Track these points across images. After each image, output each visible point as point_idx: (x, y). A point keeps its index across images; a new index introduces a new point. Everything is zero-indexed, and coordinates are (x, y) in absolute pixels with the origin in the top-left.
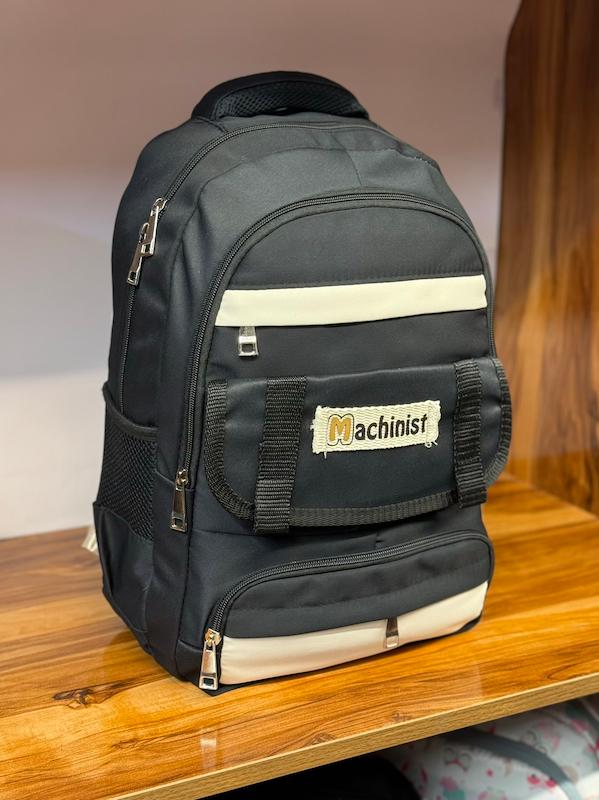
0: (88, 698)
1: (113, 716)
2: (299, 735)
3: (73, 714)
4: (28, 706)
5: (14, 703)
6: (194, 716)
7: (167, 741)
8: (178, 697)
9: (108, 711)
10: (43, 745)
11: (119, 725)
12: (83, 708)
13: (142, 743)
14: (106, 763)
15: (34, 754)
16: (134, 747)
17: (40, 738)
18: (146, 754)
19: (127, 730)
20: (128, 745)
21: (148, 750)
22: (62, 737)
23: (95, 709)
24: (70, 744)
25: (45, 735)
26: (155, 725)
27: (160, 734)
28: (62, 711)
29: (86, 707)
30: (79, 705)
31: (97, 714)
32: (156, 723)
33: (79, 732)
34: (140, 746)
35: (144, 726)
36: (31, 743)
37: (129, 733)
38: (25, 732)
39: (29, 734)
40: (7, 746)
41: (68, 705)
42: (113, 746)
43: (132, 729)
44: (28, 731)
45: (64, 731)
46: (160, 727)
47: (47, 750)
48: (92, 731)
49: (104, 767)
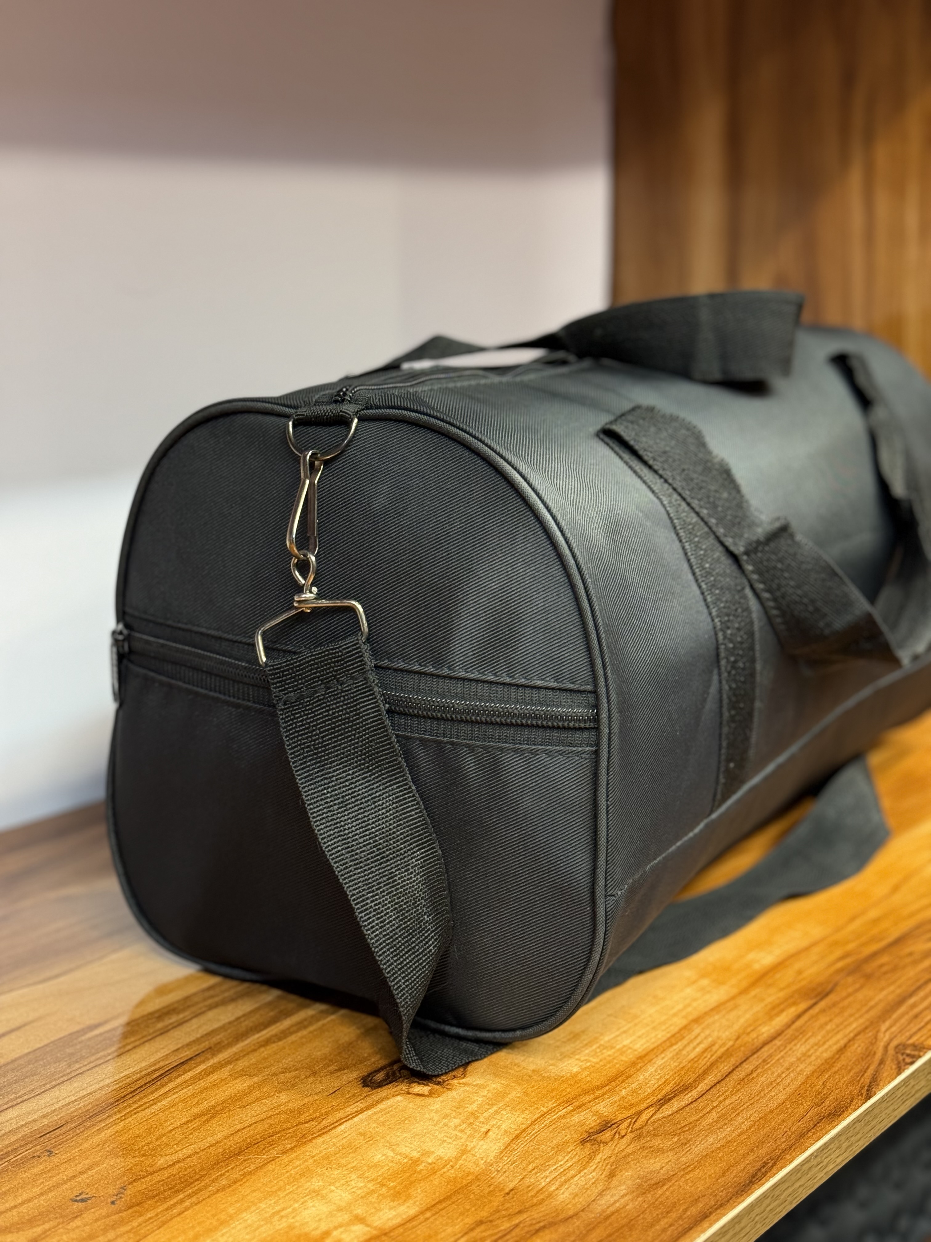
1: (513, 1095)
2: (868, 1054)
3: (436, 1104)
5: (300, 1112)
6: (659, 1062)
7: (667, 1110)
9: (497, 1087)
10: (452, 1172)
11: (547, 1105)
12: (444, 1092)
13: (628, 1127)
14: (612, 1175)
15: (457, 1192)
16: (623, 1137)
17: (430, 1161)
18: (659, 1142)
19: (572, 1111)
20: (607, 1135)
21: (655, 1135)
22: (469, 1148)
23: (467, 1088)
24: (500, 1156)
25: (433, 1152)
26: (609, 1091)
27: (638, 1104)
28: (411, 1105)
29: (448, 1089)
30: (430, 1088)
31: (484, 1096)
32: (607, 1088)
33: (490, 1133)
34: (631, 1132)
35: (592, 1097)
36: (424, 1172)
37: (582, 1114)
38: (387, 1157)
39: (399, 1157)
40: (384, 1190)
41: (409, 1093)
42: (583, 1142)
43: (579, 1107)
44: (391, 1154)
45: (461, 1138)
46: (624, 1092)
47: (470, 1177)
48: (512, 1126)
49: (615, 1182)
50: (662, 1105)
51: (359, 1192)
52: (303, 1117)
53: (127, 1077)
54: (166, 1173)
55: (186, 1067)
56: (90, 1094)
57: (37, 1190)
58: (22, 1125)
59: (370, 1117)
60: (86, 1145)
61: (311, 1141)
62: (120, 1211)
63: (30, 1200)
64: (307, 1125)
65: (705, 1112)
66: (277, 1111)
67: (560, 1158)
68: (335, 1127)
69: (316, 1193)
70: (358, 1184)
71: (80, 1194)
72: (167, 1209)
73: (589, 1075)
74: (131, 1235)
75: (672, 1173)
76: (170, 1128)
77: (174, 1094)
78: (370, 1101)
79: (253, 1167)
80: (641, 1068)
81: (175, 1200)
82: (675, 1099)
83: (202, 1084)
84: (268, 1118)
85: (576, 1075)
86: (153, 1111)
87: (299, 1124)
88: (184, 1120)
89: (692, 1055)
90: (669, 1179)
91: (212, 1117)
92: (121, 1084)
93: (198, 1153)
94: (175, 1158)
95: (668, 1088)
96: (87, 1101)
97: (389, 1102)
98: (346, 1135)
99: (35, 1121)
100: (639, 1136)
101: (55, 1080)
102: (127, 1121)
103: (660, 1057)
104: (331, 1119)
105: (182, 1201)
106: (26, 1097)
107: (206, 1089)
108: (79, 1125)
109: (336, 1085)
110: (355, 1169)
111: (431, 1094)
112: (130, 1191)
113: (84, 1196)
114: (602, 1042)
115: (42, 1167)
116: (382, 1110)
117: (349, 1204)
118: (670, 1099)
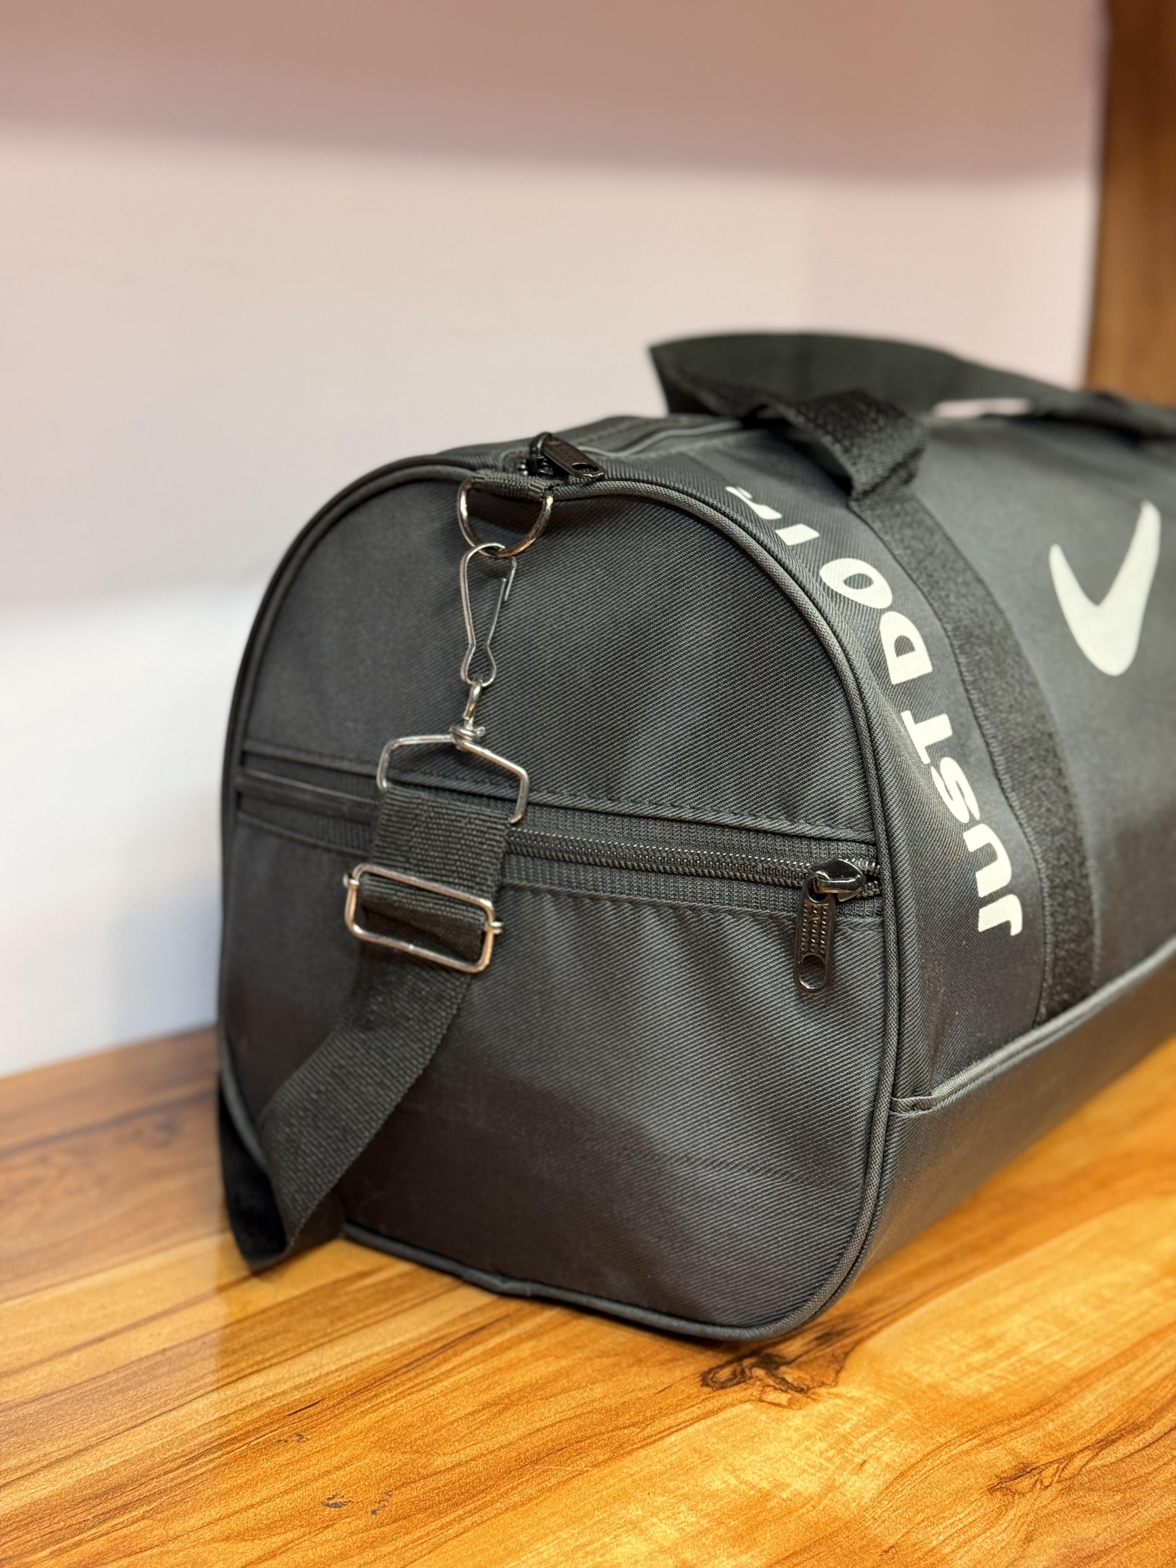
0: (790, 1374)
1: (900, 1416)
3: (797, 1419)
4: (662, 1413)
5: (618, 1412)
6: (1101, 1388)
7: (1109, 1456)
8: (1001, 1346)
9: (876, 1401)
10: (814, 1514)
11: (945, 1434)
12: (807, 1404)
13: (1054, 1475)
14: (1028, 1539)
15: (818, 1543)
16: (1047, 1487)
17: (784, 1496)
18: (1096, 1499)
19: (979, 1445)
20: (1025, 1483)
21: (1091, 1489)
22: (837, 1484)
23: (839, 1401)
24: (877, 1500)
25: (789, 1485)
26: (1031, 1422)
27: (1069, 1444)
28: (763, 1417)
29: (814, 1400)
30: (789, 1396)
31: (860, 1414)
32: (1028, 1418)
33: (867, 1466)
34: (1058, 1482)
35: (1007, 1428)
36: (777, 1511)
37: (992, 1451)
38: (728, 1485)
39: (743, 1487)
40: (722, 1530)
41: (761, 1401)
42: (992, 1490)
43: (989, 1441)
44: (733, 1481)
45: (827, 1469)
46: (1050, 1426)
47: (837, 1524)
48: (896, 1459)
49: (1032, 1549)
50: (1102, 1448)
51: (688, 1529)
52: (623, 1420)
53: (403, 1344)
54: (443, 1479)
55: (476, 1338)
56: (355, 1363)
57: (281, 1486)
58: (268, 1398)
59: (709, 1428)
60: (345, 1432)
61: (630, 1453)
62: (382, 1525)
63: (270, 1499)
64: (626, 1431)
65: (1161, 1463)
66: (589, 1409)
67: (959, 1509)
68: (662, 1438)
69: (633, 1526)
70: (687, 1518)
71: (334, 1497)
72: (441, 1528)
73: (1004, 1398)
74: (395, 1559)
75: (1111, 1544)
76: (452, 1418)
77: (459, 1373)
78: (710, 1405)
79: (554, 1481)
80: (1076, 1394)
81: (452, 1517)
82: (1121, 1442)
83: (496, 1362)
84: (576, 1416)
85: (987, 1396)
86: (431, 1393)
87: (617, 1428)
88: (470, 1409)
89: (1147, 1383)
90: (1107, 1552)
91: (506, 1408)
92: (394, 1353)
93: (485, 1456)
94: (455, 1459)
95: (1111, 1426)
96: (350, 1372)
97: (735, 1410)
98: (676, 1449)
99: (284, 1393)
100: (1069, 1490)
101: (313, 1340)
102: (399, 1403)
103: (1102, 1382)
104: (658, 1426)
105: (461, 1519)
106: (275, 1361)
107: (500, 1369)
108: (339, 1404)
109: (667, 1380)
110: (686, 1497)
111: (790, 1405)
112: (397, 1498)
113: (337, 1500)
114: (1024, 1354)
115: (288, 1455)
116: (725, 1420)
117: (676, 1544)
118: (1114, 1441)
